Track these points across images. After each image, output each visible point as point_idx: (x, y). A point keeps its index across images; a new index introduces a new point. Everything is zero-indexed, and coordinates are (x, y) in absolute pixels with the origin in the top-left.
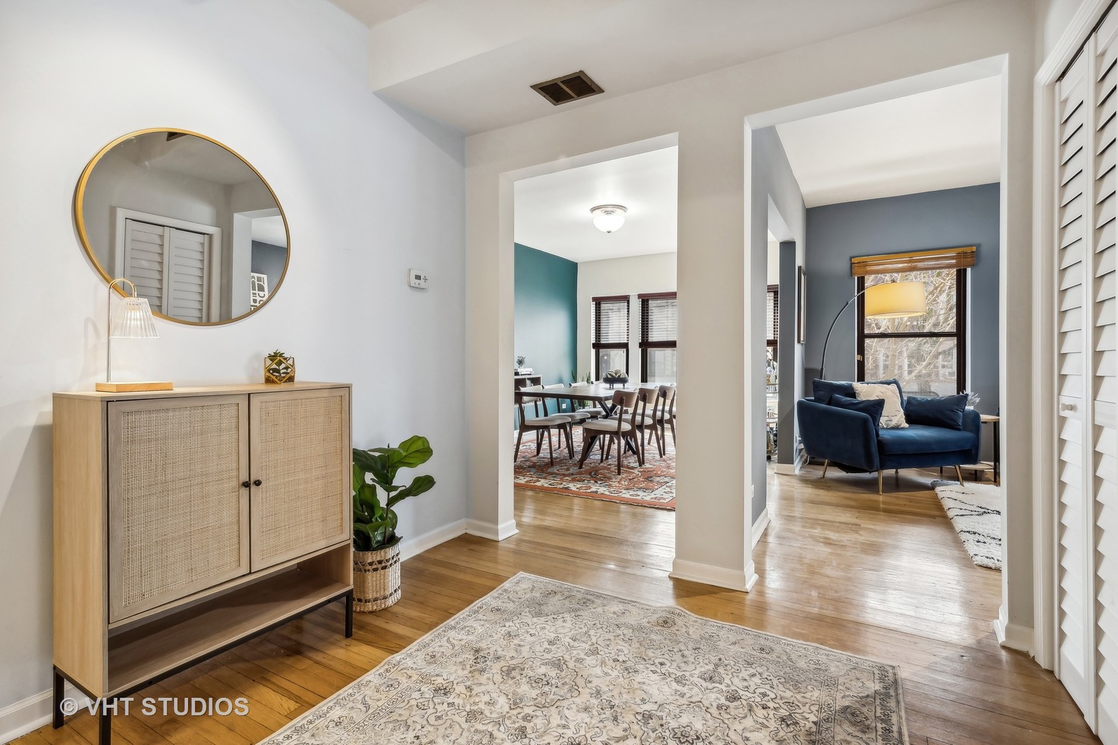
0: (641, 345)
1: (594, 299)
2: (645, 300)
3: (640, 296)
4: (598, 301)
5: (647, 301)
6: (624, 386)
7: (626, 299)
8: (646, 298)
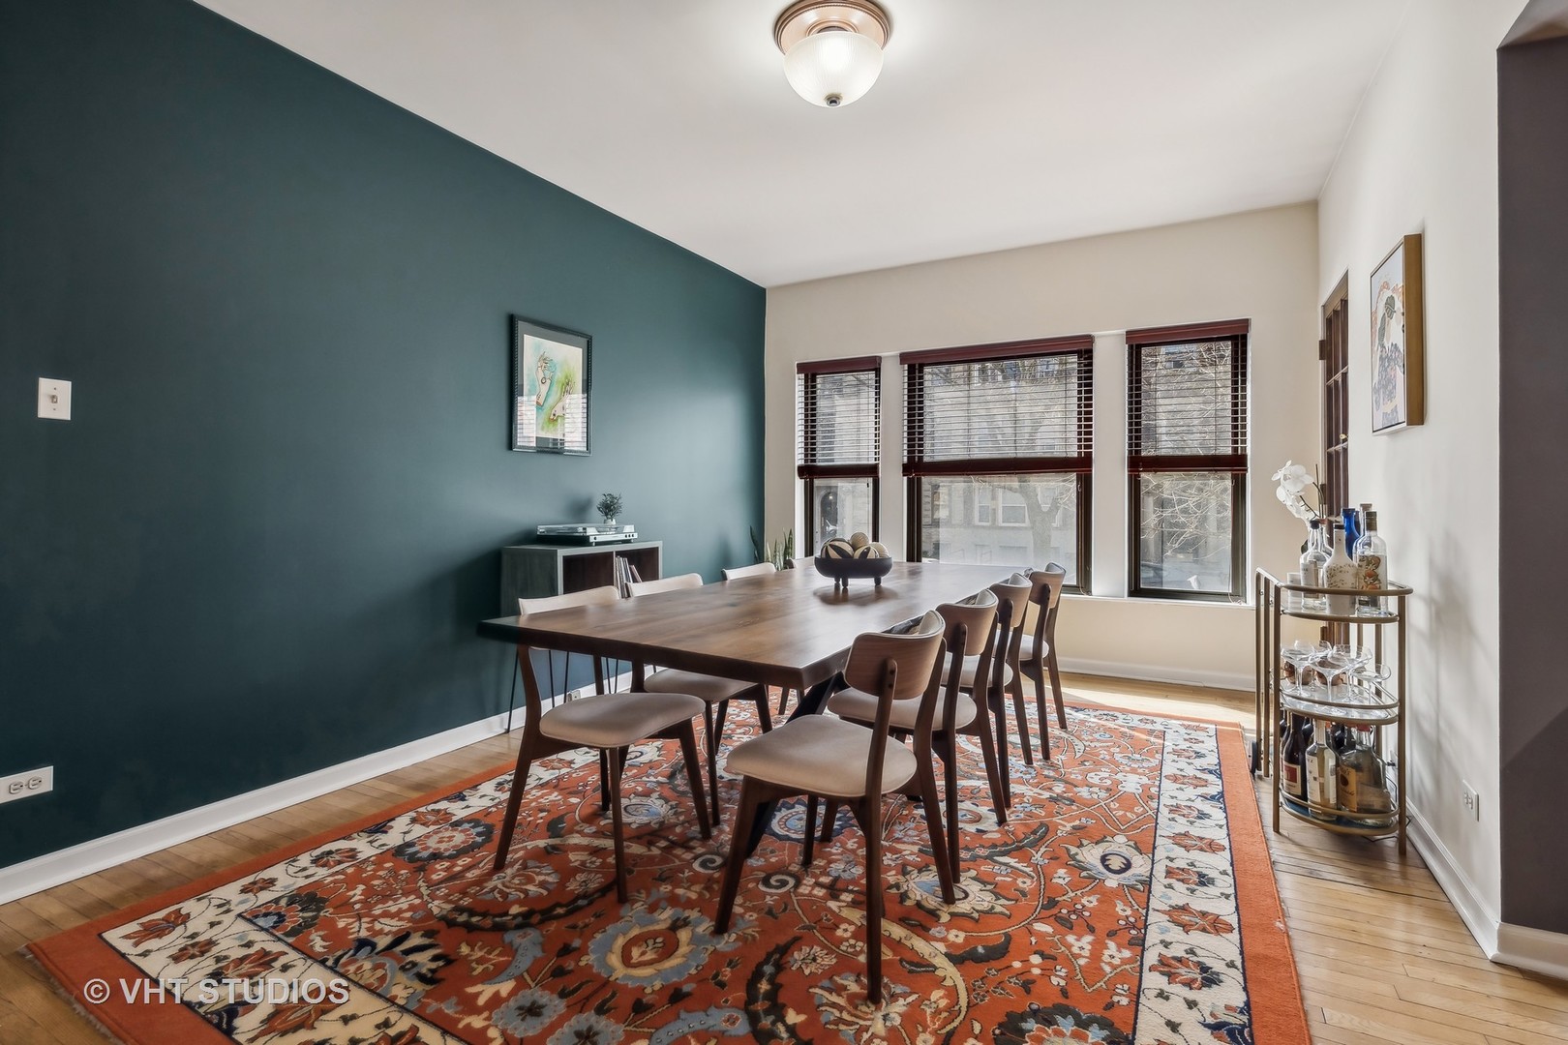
0: (907, 469)
1: (802, 368)
2: (916, 365)
3: (904, 357)
4: (811, 372)
5: (922, 366)
6: (878, 582)
7: (873, 365)
8: (917, 362)
